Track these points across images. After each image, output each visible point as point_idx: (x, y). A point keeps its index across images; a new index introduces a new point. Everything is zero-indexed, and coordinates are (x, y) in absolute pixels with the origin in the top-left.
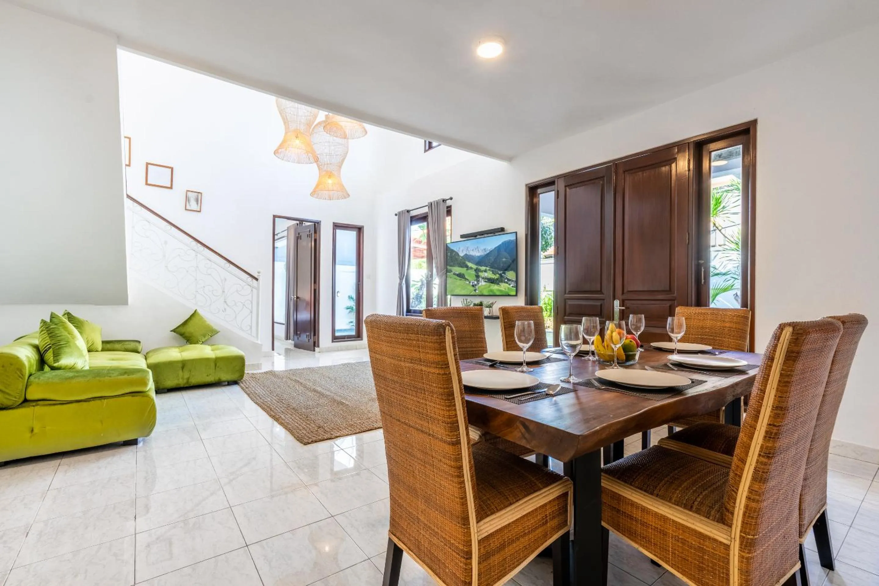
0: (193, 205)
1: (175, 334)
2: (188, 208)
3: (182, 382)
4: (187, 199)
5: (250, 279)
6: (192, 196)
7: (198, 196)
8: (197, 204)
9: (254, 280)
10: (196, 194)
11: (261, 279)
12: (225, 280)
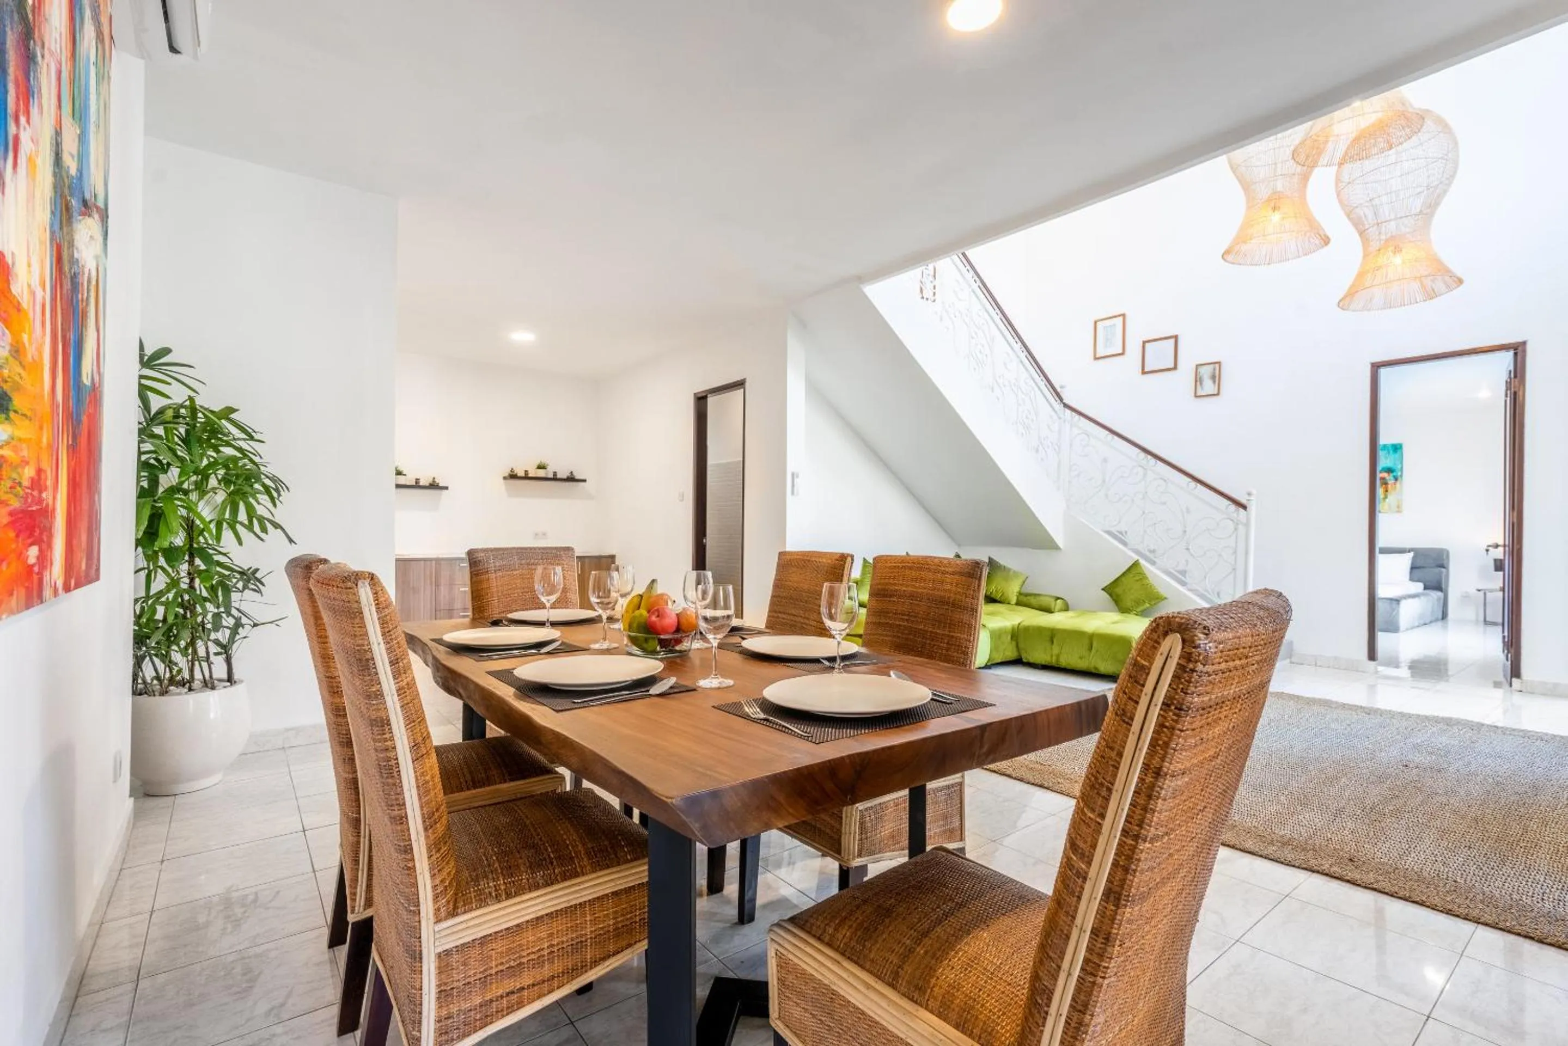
0: (1209, 387)
1: (1105, 594)
2: (1200, 393)
3: (1082, 665)
4: (1198, 380)
5: (1233, 507)
6: (1206, 372)
7: (1214, 369)
8: (1214, 382)
9: (1241, 510)
10: (1212, 366)
11: (1253, 508)
12: (1188, 511)
